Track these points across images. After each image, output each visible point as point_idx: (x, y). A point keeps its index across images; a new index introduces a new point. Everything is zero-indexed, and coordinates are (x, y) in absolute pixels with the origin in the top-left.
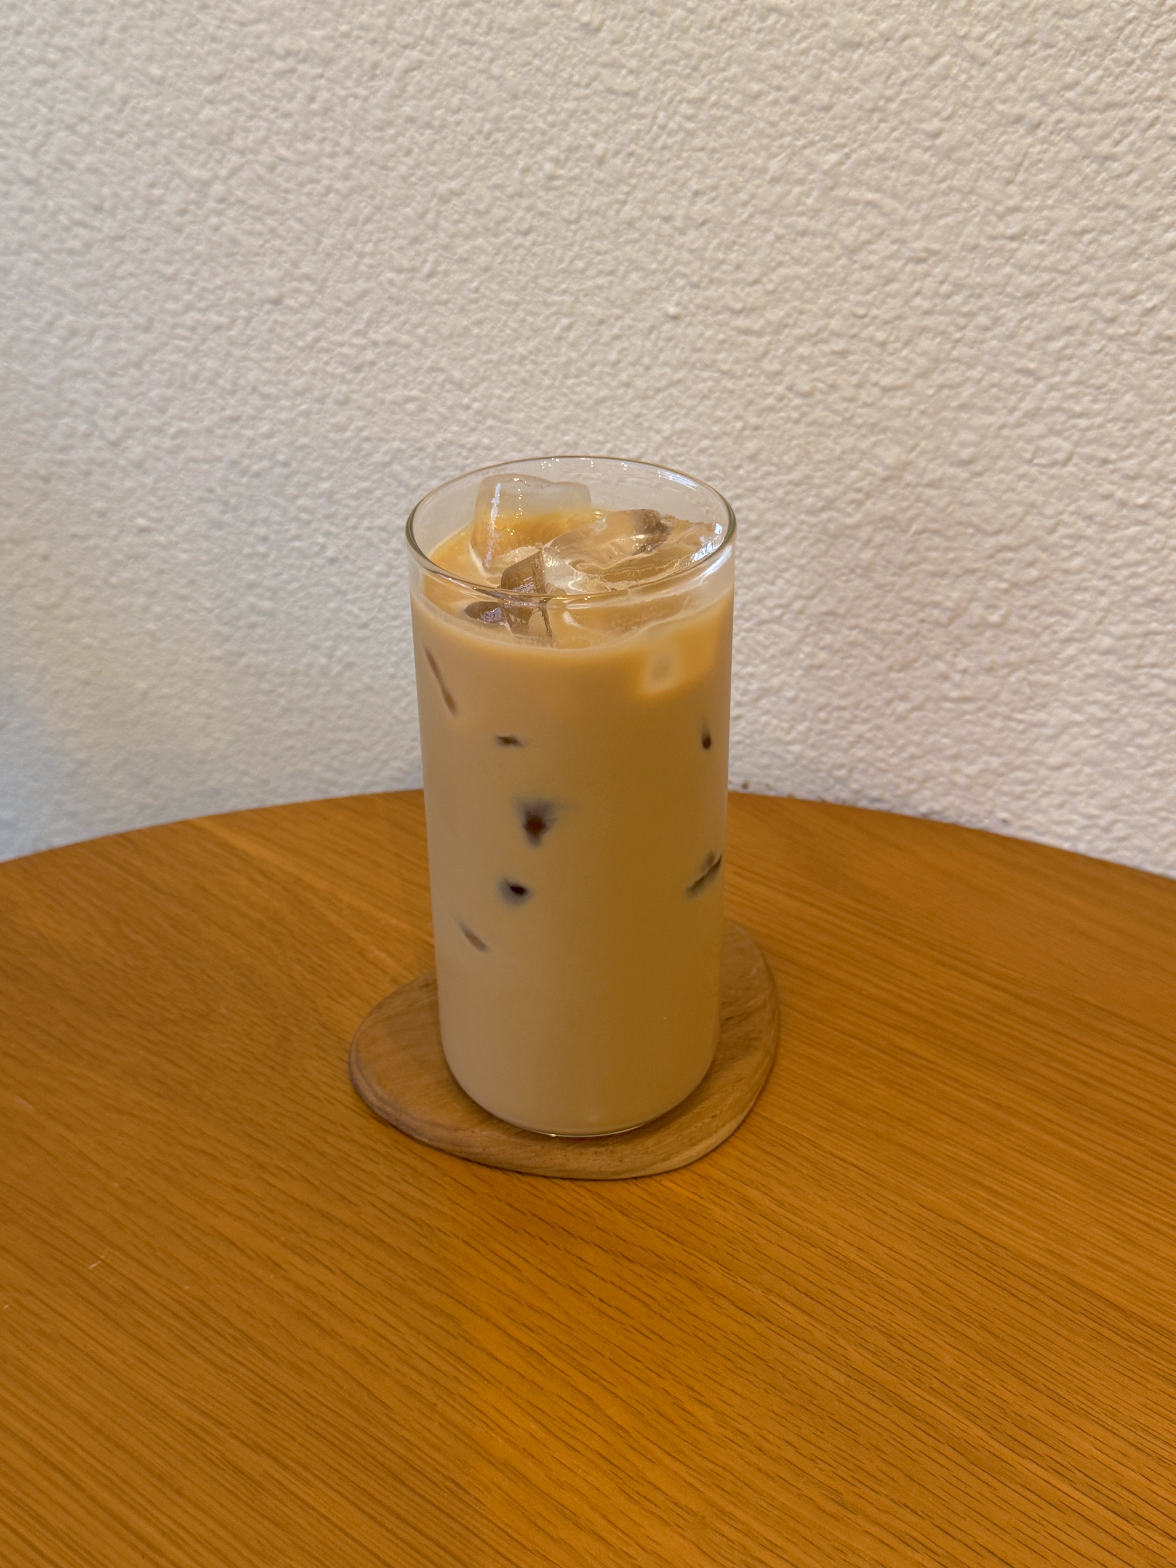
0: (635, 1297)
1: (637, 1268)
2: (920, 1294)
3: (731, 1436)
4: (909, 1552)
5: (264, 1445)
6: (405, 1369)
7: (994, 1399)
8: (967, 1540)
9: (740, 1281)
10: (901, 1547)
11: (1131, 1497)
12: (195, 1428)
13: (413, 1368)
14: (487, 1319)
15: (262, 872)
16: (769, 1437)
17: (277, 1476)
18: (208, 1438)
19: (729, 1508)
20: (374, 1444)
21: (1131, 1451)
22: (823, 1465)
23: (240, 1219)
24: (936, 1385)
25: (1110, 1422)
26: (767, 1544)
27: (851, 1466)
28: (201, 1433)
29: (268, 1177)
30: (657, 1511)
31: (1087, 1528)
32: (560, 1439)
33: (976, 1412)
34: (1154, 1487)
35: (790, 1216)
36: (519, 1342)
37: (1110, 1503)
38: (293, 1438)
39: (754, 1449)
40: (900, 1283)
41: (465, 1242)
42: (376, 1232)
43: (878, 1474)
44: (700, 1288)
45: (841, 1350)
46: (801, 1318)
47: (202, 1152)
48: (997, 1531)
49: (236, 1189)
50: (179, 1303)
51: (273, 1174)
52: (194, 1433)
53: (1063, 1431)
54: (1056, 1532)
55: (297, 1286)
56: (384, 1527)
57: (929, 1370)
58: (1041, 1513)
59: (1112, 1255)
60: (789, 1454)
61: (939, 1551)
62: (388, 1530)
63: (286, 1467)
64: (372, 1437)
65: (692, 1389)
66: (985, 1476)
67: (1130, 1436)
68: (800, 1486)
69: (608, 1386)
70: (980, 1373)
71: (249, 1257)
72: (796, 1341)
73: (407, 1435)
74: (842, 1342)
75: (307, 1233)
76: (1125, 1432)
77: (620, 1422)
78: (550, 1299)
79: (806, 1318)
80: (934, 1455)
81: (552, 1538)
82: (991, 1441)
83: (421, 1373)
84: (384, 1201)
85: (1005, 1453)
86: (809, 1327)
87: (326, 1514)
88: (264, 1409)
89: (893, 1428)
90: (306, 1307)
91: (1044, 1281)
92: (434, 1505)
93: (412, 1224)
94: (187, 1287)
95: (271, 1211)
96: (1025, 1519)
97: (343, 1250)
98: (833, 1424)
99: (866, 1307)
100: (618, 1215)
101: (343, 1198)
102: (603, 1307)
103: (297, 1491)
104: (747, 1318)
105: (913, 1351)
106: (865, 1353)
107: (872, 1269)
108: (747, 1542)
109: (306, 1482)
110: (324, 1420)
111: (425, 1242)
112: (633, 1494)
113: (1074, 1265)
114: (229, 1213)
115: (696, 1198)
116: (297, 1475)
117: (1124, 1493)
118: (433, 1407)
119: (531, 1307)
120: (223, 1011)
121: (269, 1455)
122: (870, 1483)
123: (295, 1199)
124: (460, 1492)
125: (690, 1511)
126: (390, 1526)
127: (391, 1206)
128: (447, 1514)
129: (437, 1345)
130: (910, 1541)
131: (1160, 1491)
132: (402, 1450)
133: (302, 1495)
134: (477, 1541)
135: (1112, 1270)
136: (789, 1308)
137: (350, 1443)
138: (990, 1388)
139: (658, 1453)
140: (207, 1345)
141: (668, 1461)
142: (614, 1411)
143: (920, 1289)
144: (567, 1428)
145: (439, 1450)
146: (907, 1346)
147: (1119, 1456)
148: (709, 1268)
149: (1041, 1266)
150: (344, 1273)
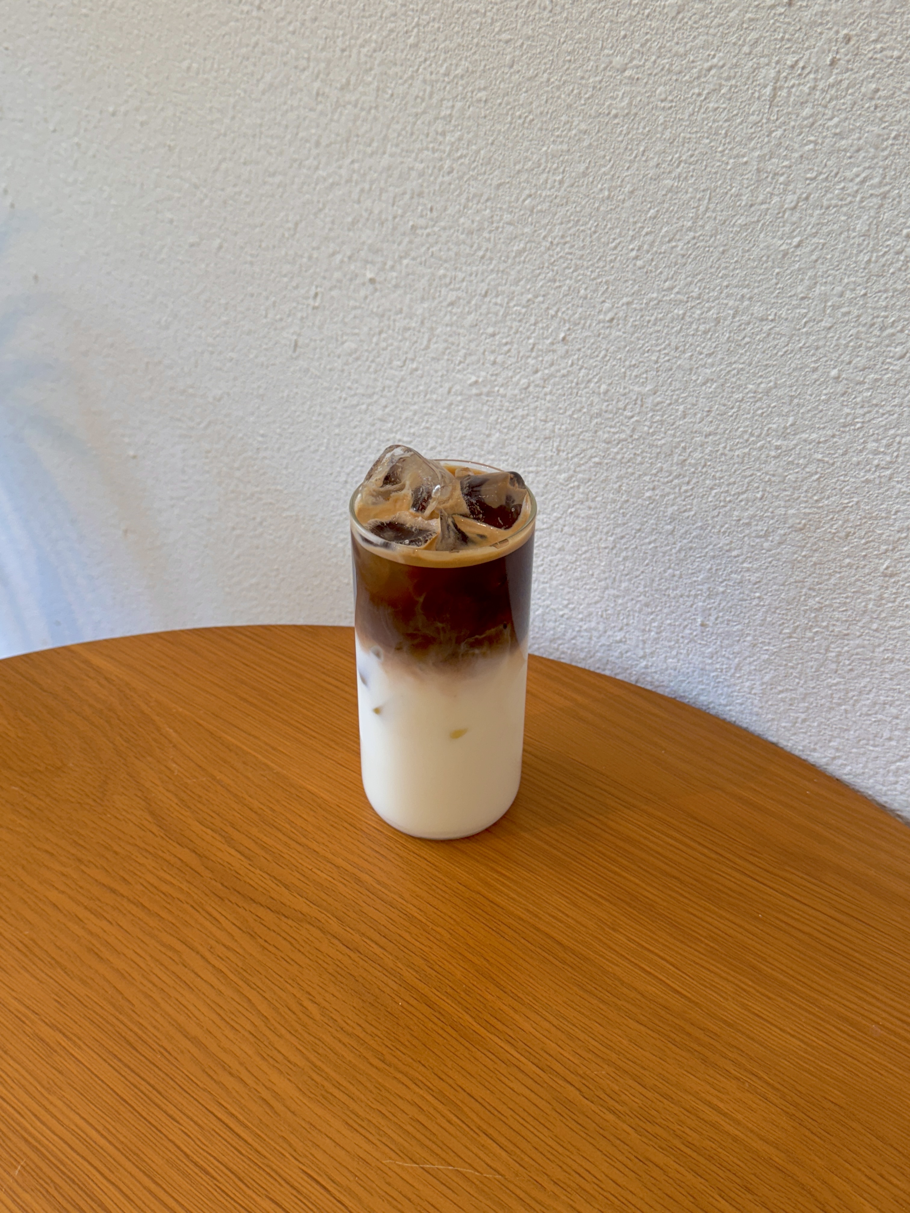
0: (285, 939)
1: (290, 922)
2: (449, 936)
3: (327, 1021)
4: (417, 1090)
5: (59, 1026)
6: (145, 982)
7: (481, 999)
8: (450, 1081)
9: (348, 929)
10: (413, 1086)
11: (550, 1058)
12: (19, 1015)
13: (151, 982)
14: (198, 953)
15: (106, 679)
16: (349, 1022)
17: (63, 1044)
18: (27, 1022)
19: (319, 1063)
20: (122, 1026)
21: (553, 1030)
22: (377, 1038)
23: (63, 892)
24: (449, 990)
25: (544, 1012)
26: (337, 1085)
27: (392, 1038)
28: (24, 1019)
29: (83, 867)
30: (276, 1065)
31: (520, 1076)
32: (228, 1023)
33: (468, 1006)
34: (562, 1051)
35: (383, 890)
36: (214, 966)
37: (536, 1061)
38: (76, 1023)
39: (339, 1029)
40: (439, 929)
41: (192, 906)
42: (140, 900)
43: (407, 1043)
44: (324, 932)
45: (398, 970)
46: (378, 950)
47: (47, 852)
48: (468, 1076)
49: (63, 875)
50: (21, 942)
51: (86, 866)
52: (19, 1019)
53: (517, 1017)
54: (503, 1078)
55: (91, 933)
56: (121, 1074)
57: (447, 981)
58: (496, 1066)
59: (563, 913)
60: (358, 1031)
61: (433, 1088)
62: (123, 1076)
63: (70, 1039)
64: (122, 1022)
65: (310, 994)
66: (467, 1044)
67: (555, 1022)
68: (361, 1050)
69: (261, 992)
70: (475, 983)
71: (65, 915)
72: (374, 964)
73: (141, 1021)
74: (400, 965)
75: (99, 900)
76: (551, 1018)
77: (265, 1014)
78: (236, 941)
79: (382, 951)
80: (441, 1032)
81: (215, 1081)
82: (474, 1024)
83: (154, 985)
84: (149, 883)
85: (482, 1031)
86: (382, 956)
87: (89, 1066)
88: (62, 1005)
89: (421, 1016)
90: (93, 945)
91: (520, 927)
92: (151, 1062)
93: (163, 896)
94: (27, 933)
95: (81, 887)
96: (485, 1069)
97: (120, 911)
98: (387, 1014)
99: (417, 944)
100: (283, 889)
101: (124, 879)
102: (266, 945)
103: (73, 1052)
104: (347, 951)
105: (440, 970)
106: (411, 971)
107: (424, 920)
108: (327, 1084)
109: (80, 1047)
110: (94, 1012)
111: (168, 906)
112: (265, 1055)
113: (540, 918)
114: (57, 889)
115: (330, 879)
116: (74, 1043)
117: (545, 1055)
118: (158, 1005)
119: (224, 945)
120: (71, 765)
121: (61, 1032)
122: (402, 1049)
123: (96, 881)
124: (166, 1054)
125: (295, 1065)
126: (124, 1074)
127: (152, 885)
128: (157, 1067)
129: (166, 968)
130: (418, 1082)
131: (566, 1054)
132: (136, 1029)
133: (76, 1055)
134: (172, 1083)
135: (561, 922)
136: (373, 945)
137: (108, 1025)
138: (479, 992)
139: (283, 1031)
140: (34, 967)
141: (288, 1036)
142: (263, 1007)
143: (451, 934)
144: (233, 1017)
145: (158, 1030)
146: (437, 967)
147: (546, 1033)
148: (331, 922)
149: (521, 919)
150: (119, 925)
